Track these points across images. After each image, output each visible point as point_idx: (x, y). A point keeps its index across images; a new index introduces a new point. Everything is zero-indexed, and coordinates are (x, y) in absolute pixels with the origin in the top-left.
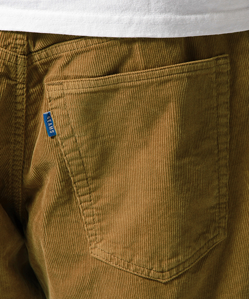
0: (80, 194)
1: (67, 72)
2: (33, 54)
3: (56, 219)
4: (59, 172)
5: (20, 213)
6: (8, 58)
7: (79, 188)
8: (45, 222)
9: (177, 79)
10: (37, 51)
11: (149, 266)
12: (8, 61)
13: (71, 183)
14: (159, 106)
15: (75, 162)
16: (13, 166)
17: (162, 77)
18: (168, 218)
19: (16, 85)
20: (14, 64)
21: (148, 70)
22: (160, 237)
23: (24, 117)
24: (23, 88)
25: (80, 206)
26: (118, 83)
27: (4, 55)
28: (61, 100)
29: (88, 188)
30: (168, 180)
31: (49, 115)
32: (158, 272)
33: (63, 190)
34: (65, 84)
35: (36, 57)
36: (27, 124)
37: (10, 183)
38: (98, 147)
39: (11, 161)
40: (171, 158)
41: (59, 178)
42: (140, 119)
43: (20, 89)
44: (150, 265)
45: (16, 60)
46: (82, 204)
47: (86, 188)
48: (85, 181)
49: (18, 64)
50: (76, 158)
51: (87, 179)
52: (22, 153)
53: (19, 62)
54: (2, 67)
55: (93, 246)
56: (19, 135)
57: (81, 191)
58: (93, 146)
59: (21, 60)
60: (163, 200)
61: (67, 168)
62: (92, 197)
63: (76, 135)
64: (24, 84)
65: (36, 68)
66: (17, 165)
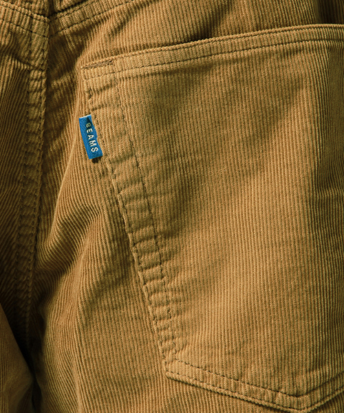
0: (143, 265)
1: (121, 41)
2: (58, 15)
3: (101, 315)
4: (108, 222)
5: (27, 326)
6: (16, 19)
7: (142, 253)
8: (81, 321)
9: (312, 50)
10: (66, 9)
11: (274, 383)
12: (17, 25)
13: (128, 245)
14: (282, 95)
15: (136, 204)
16: (20, 228)
17: (286, 43)
18: (305, 296)
19: (29, 72)
20: (27, 30)
21: (263, 31)
22: (292, 329)
23: (42, 133)
24: (41, 78)
25: (144, 287)
26: (211, 55)
27: (10, 13)
28: (111, 92)
29: (157, 253)
30: (303, 225)
31: (88, 120)
32: (290, 395)
33: (113, 257)
34: (118, 61)
35: (64, 19)
36: (45, 147)
37: (13, 263)
38: (176, 176)
39: (16, 218)
40: (307, 185)
41: (108, 234)
42: (250, 121)
43: (36, 80)
44: (277, 381)
45: (31, 24)
46: (148, 284)
47: (154, 253)
48: (153, 241)
49: (34, 31)
50: (137, 197)
51: (155, 237)
52: (37, 202)
53: (36, 26)
54: (6, 36)
55: (169, 356)
56: (32, 167)
57: (147, 259)
58: (166, 174)
59: (39, 24)
60: (295, 262)
61: (121, 216)
62: (164, 271)
63: (138, 153)
64: (42, 71)
65: (63, 42)
66: (27, 226)
